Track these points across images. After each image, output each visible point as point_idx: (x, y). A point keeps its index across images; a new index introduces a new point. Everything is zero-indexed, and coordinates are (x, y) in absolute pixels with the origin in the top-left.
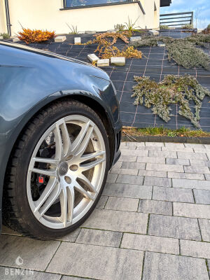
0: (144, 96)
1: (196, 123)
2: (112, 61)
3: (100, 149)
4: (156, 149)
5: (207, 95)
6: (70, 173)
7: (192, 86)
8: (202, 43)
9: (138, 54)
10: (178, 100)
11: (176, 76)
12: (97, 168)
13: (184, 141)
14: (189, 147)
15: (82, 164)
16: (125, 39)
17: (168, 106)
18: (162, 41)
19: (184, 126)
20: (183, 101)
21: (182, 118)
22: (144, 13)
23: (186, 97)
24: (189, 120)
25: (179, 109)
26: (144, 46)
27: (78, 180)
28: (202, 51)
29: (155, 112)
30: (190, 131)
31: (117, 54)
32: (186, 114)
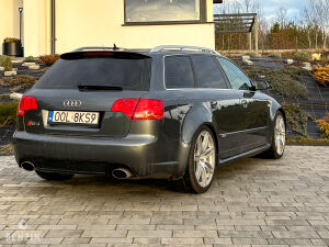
5: (309, 118)
7: (297, 112)
18: (261, 73)
20: (294, 121)
24: (301, 134)
32: (298, 130)
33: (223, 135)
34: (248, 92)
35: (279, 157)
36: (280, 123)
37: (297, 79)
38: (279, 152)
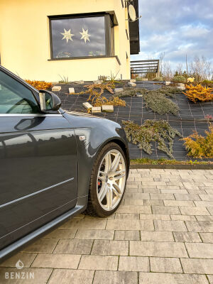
0: (131, 135)
1: (171, 155)
2: (103, 109)
3: (123, 168)
4: (146, 173)
5: (176, 135)
6: (109, 181)
7: (165, 128)
8: (171, 94)
9: (123, 103)
10: (156, 138)
11: (153, 121)
12: (121, 180)
13: (164, 167)
14: (168, 172)
15: (115, 176)
16: (111, 90)
17: (149, 143)
18: (139, 92)
19: (163, 157)
20: (160, 139)
21: (160, 152)
22: (120, 64)
23: (162, 136)
24: (166, 153)
25: (157, 145)
26: (126, 96)
27: (113, 185)
28: (170, 101)
29: (141, 148)
30: (167, 160)
31: (106, 103)
32: (163, 148)
38: (109, 207)
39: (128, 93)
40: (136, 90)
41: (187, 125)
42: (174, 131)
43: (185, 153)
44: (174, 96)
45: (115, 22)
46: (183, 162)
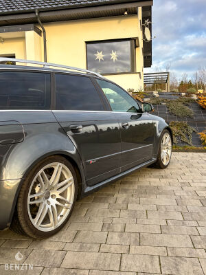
5: (194, 131)
7: (185, 127)
8: (187, 103)
10: (180, 133)
11: (176, 122)
13: (187, 151)
14: (190, 154)
16: (141, 100)
18: (163, 101)
20: (182, 134)
22: (140, 78)
23: (183, 132)
25: (181, 138)
28: (187, 108)
30: (189, 147)
32: (185, 140)
33: (92, 161)
34: (136, 114)
35: (165, 167)
36: (167, 139)
37: (187, 105)
38: (165, 163)
39: (154, 102)
40: (160, 99)
41: (201, 125)
42: (191, 129)
43: (201, 142)
44: (190, 104)
45: (137, 45)
46: (200, 148)
